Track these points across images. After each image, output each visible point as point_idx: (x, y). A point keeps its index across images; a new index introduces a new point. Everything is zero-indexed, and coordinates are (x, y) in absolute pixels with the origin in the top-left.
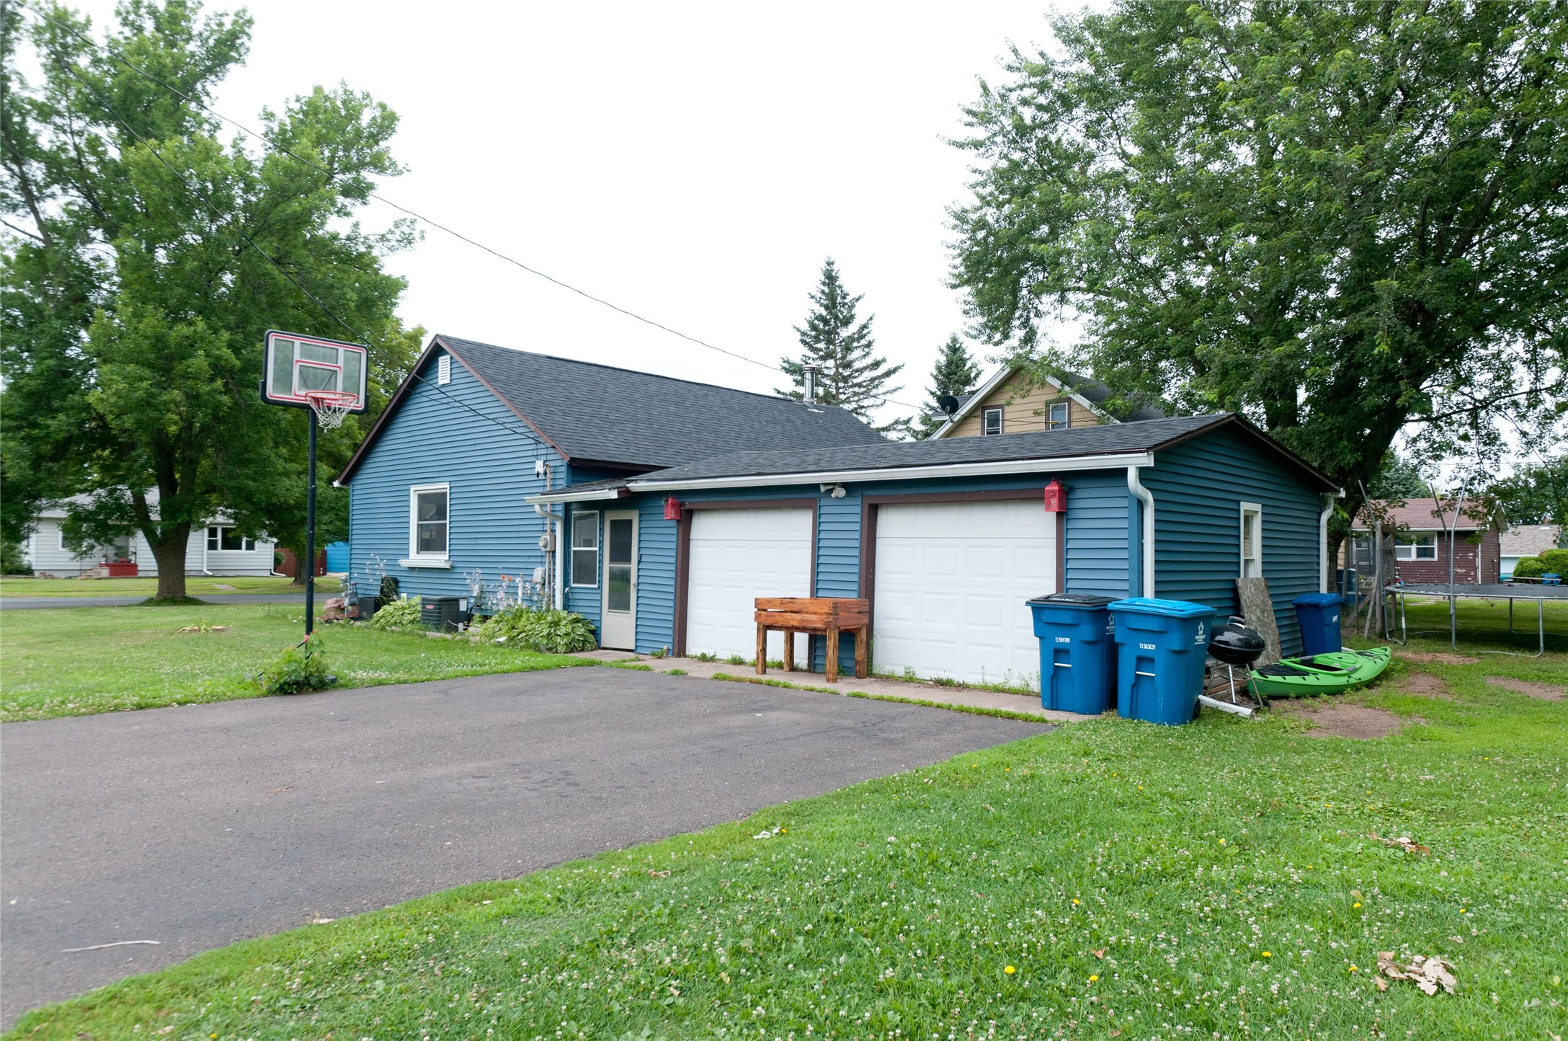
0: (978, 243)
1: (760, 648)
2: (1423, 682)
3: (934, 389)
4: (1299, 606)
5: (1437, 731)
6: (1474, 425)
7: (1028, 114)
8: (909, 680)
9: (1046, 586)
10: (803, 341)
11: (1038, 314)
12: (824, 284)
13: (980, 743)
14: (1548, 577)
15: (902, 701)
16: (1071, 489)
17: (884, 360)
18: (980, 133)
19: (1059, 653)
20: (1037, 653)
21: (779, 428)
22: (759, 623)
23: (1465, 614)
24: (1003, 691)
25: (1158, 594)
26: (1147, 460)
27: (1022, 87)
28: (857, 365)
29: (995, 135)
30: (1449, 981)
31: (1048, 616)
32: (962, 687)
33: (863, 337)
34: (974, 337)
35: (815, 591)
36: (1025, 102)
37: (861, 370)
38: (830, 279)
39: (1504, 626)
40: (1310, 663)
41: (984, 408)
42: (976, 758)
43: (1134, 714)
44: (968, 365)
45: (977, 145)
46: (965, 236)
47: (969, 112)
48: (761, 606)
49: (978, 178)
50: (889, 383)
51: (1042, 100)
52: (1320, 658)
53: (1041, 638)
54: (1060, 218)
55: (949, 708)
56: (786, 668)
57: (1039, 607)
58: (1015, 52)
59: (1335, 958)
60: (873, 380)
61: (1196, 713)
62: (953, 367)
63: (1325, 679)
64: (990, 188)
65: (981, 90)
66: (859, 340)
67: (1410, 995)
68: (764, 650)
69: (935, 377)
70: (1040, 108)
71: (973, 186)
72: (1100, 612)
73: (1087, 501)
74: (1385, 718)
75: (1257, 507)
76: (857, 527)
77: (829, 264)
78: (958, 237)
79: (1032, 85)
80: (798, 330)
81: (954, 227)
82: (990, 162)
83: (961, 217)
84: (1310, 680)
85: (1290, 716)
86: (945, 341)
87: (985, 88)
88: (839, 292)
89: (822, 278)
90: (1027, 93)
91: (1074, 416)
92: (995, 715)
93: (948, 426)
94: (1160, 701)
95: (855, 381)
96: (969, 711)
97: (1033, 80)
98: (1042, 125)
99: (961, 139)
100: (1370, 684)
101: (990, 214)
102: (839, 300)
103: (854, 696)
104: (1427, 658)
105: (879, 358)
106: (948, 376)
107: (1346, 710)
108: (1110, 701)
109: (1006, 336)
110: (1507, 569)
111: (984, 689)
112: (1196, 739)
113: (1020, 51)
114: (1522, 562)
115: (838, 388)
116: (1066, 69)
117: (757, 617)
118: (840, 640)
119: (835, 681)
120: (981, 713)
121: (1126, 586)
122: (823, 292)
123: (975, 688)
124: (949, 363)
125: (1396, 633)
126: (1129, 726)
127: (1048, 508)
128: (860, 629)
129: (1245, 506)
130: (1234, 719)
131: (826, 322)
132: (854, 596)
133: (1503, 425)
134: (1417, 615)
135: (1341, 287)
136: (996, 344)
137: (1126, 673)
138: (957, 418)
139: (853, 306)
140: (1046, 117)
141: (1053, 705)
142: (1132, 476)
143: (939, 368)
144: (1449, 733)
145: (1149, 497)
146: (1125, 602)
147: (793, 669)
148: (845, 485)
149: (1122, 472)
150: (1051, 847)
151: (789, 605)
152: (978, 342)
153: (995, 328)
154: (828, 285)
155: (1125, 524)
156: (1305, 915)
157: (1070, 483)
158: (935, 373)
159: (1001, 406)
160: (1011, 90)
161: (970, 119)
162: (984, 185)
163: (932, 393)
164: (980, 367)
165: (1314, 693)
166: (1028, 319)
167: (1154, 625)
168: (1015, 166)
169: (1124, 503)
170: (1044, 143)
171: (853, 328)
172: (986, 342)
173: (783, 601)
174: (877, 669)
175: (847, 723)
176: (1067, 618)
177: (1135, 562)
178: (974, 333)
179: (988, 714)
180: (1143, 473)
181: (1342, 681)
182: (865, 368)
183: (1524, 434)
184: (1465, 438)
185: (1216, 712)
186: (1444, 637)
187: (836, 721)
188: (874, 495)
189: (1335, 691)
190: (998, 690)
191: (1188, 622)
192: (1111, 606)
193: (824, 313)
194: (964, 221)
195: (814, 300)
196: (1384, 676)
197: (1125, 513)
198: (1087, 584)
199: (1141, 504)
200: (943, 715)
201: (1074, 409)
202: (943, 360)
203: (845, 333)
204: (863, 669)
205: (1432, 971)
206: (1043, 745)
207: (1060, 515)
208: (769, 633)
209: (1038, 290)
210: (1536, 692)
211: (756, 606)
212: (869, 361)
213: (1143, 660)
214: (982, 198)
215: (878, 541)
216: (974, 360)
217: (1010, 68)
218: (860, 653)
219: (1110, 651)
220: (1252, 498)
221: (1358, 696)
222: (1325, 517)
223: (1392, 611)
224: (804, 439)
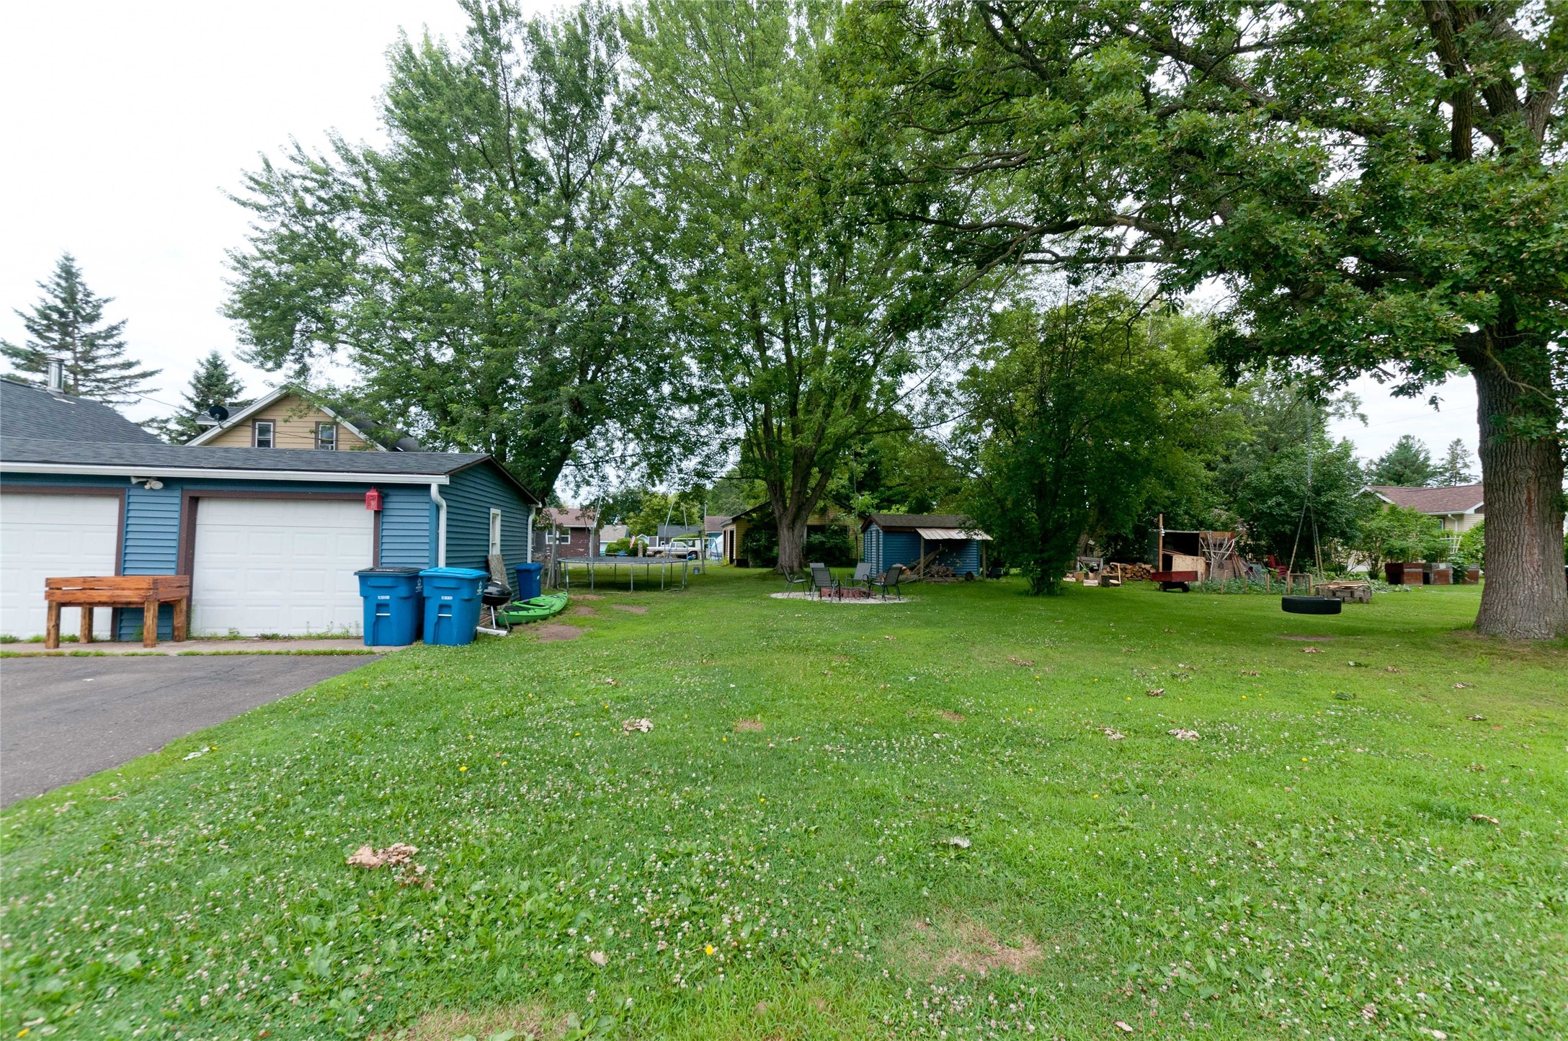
0: (258, 287)
1: (53, 623)
2: (583, 610)
3: (191, 396)
4: (518, 571)
5: (601, 632)
6: (596, 469)
7: (309, 201)
8: (234, 638)
9: (367, 563)
10: (28, 327)
11: (311, 355)
12: (60, 276)
13: (333, 673)
14: (621, 553)
15: (240, 653)
16: (387, 495)
17: (138, 363)
18: (263, 199)
19: (381, 606)
20: (361, 609)
21: (20, 414)
22: (50, 602)
23: (597, 574)
24: (326, 638)
25: (448, 565)
26: (445, 480)
27: (305, 178)
28: (102, 362)
29: (276, 205)
30: (651, 726)
31: (372, 582)
32: (288, 639)
33: (112, 336)
34: (247, 361)
35: (120, 568)
36: (307, 190)
37: (107, 368)
38: (68, 273)
39: (612, 579)
40: (527, 603)
41: (255, 421)
42: (342, 681)
43: (436, 641)
44: (230, 380)
45: (259, 208)
46: (245, 279)
47: (252, 179)
48: (53, 586)
49: (257, 234)
50: (144, 384)
51: (322, 193)
52: (533, 600)
53: (365, 598)
54: (335, 287)
55: (288, 654)
56: (83, 640)
57: (364, 577)
58: (298, 148)
59: (606, 729)
60: (123, 378)
61: (475, 637)
62: (214, 380)
63: (539, 612)
64: (274, 248)
65: (264, 166)
66: (105, 338)
67: (639, 735)
68: (57, 626)
69: (194, 386)
70: (320, 199)
71: (255, 240)
72: (413, 577)
73: (396, 504)
74: (573, 630)
75: (498, 511)
76: (177, 515)
77: (67, 259)
78: (239, 278)
79: (315, 180)
80: (22, 315)
81: (235, 269)
82: (273, 224)
83: (242, 263)
84: (531, 613)
85: (525, 633)
86: (205, 356)
87: (268, 165)
88: (80, 288)
89: (58, 271)
90: (309, 184)
91: (341, 436)
92: (331, 654)
93: (217, 431)
94: (455, 631)
95: (99, 376)
96: (307, 654)
97: (314, 176)
98: (323, 213)
99: (243, 198)
100: (560, 613)
101: (272, 269)
102: (80, 296)
103: (187, 655)
104: (581, 597)
105: (133, 360)
106: (208, 386)
107: (552, 628)
108: (418, 634)
109: (279, 366)
110: (603, 549)
111: (309, 638)
112: (481, 651)
113: (303, 149)
114: (609, 545)
115: (76, 379)
116: (344, 179)
117: (48, 596)
118: (160, 612)
119: (153, 646)
120: (318, 654)
121: (426, 560)
122: (58, 285)
123: (300, 638)
124: (209, 376)
125: (563, 585)
126: (435, 649)
127: (369, 507)
128: (179, 601)
129: (493, 511)
130: (497, 638)
131: (62, 314)
132: (172, 573)
133: (609, 470)
134: (575, 574)
135: (532, 379)
136: (269, 370)
137: (431, 614)
138: (227, 424)
139: (99, 306)
140: (326, 208)
141: (375, 643)
142: (434, 490)
143: (198, 380)
144: (606, 633)
145: (444, 503)
146: (427, 571)
147: (91, 640)
148: (159, 479)
149: (427, 487)
150: (434, 717)
151: (89, 583)
152: (250, 365)
153: (268, 358)
154: (66, 280)
155: (427, 520)
156: (585, 717)
157: (386, 491)
158: (194, 382)
159: (274, 421)
160: (294, 176)
161: (252, 184)
162: (265, 242)
163: (190, 399)
164: (242, 384)
165: (535, 619)
166: (302, 356)
167: (452, 584)
168: (294, 237)
169: (427, 507)
170: (323, 227)
171: (98, 327)
172: (256, 367)
173: (85, 580)
174: (195, 633)
175: (199, 674)
176: (388, 582)
177: (434, 545)
178: (247, 357)
179: (325, 654)
180: (442, 488)
181: (547, 612)
182: (115, 366)
183: (619, 477)
184: (591, 476)
185: (486, 635)
186: (587, 586)
187: (186, 674)
188: (195, 490)
189: (544, 618)
190: (320, 638)
191: (474, 581)
192: (421, 573)
193: (61, 305)
194: (245, 266)
195: (44, 290)
196: (564, 609)
197: (427, 513)
198: (399, 559)
199: (438, 508)
200: (287, 659)
201: (341, 431)
202: (202, 372)
203: (86, 329)
204: (182, 634)
205: (645, 724)
206: (383, 666)
207: (377, 513)
208: (64, 609)
209: (309, 335)
210: (634, 610)
211: (47, 585)
212: (119, 360)
213: (444, 607)
214: (261, 251)
215: (198, 528)
216: (237, 377)
217: (293, 159)
218: (179, 620)
219: (419, 603)
220: (497, 506)
221: (555, 619)
222: (531, 519)
223: (560, 575)
224: (55, 427)
